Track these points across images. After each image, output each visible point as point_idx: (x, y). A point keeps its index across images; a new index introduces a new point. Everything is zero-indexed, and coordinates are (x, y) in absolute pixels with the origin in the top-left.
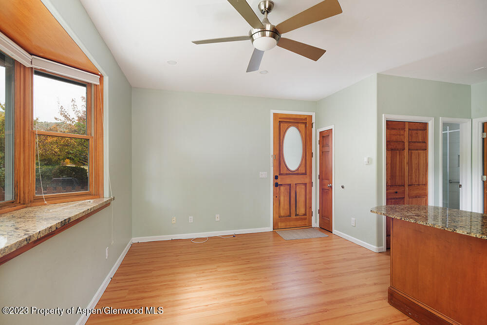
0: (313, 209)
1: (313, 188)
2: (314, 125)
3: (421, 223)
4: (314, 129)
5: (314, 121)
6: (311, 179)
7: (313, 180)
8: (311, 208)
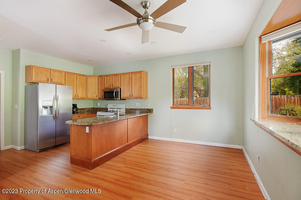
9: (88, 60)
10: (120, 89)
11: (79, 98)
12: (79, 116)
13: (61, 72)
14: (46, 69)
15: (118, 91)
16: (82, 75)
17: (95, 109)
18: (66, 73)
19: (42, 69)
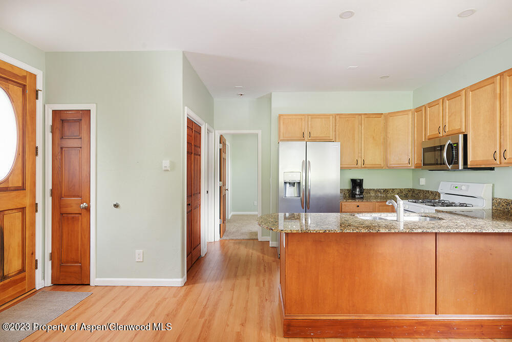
0: (38, 256)
1: (39, 216)
2: (40, 94)
3: (348, 231)
4: (39, 103)
5: (39, 86)
6: (34, 197)
7: (39, 200)
8: (33, 254)
9: (381, 78)
10: (465, 137)
11: (367, 166)
12: (358, 206)
13: (326, 116)
14: (300, 117)
15: (457, 144)
16: (374, 116)
17: (416, 192)
18: (337, 117)
19: (294, 117)
